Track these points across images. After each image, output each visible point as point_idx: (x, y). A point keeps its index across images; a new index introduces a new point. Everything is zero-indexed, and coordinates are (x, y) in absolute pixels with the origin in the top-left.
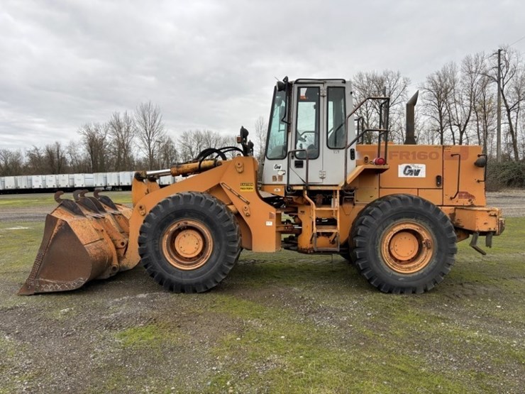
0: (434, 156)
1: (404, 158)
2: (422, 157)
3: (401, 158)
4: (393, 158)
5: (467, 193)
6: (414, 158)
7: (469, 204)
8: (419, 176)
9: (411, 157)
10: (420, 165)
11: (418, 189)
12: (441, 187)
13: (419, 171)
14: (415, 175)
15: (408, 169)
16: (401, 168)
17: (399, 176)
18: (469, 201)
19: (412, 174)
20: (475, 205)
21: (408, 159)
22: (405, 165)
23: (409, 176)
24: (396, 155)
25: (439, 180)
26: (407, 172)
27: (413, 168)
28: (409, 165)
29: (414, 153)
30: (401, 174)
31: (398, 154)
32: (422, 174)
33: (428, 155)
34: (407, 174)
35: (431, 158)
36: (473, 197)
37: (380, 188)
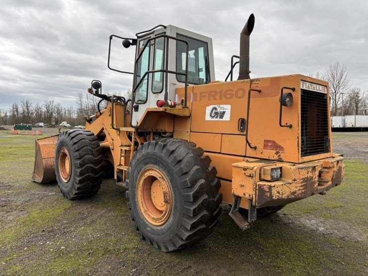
0: (240, 93)
1: (212, 98)
2: (228, 96)
3: (209, 99)
4: (203, 98)
5: (274, 142)
6: (221, 99)
7: (276, 157)
8: (224, 119)
9: (218, 96)
10: (226, 106)
11: (222, 134)
12: (245, 133)
13: (224, 113)
14: (220, 118)
15: (214, 111)
16: (209, 109)
17: (206, 119)
18: (277, 153)
19: (217, 117)
20: (284, 159)
21: (215, 99)
22: (212, 107)
23: (214, 119)
24: (205, 96)
25: (243, 124)
26: (213, 115)
27: (219, 110)
28: (216, 106)
29: (221, 92)
30: (208, 118)
31: (207, 95)
32: (227, 117)
33: (234, 93)
34: (213, 117)
35: (238, 97)
36: (281, 148)
37: (191, 131)
